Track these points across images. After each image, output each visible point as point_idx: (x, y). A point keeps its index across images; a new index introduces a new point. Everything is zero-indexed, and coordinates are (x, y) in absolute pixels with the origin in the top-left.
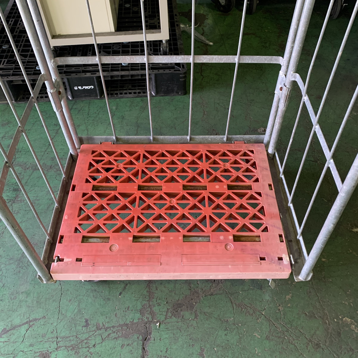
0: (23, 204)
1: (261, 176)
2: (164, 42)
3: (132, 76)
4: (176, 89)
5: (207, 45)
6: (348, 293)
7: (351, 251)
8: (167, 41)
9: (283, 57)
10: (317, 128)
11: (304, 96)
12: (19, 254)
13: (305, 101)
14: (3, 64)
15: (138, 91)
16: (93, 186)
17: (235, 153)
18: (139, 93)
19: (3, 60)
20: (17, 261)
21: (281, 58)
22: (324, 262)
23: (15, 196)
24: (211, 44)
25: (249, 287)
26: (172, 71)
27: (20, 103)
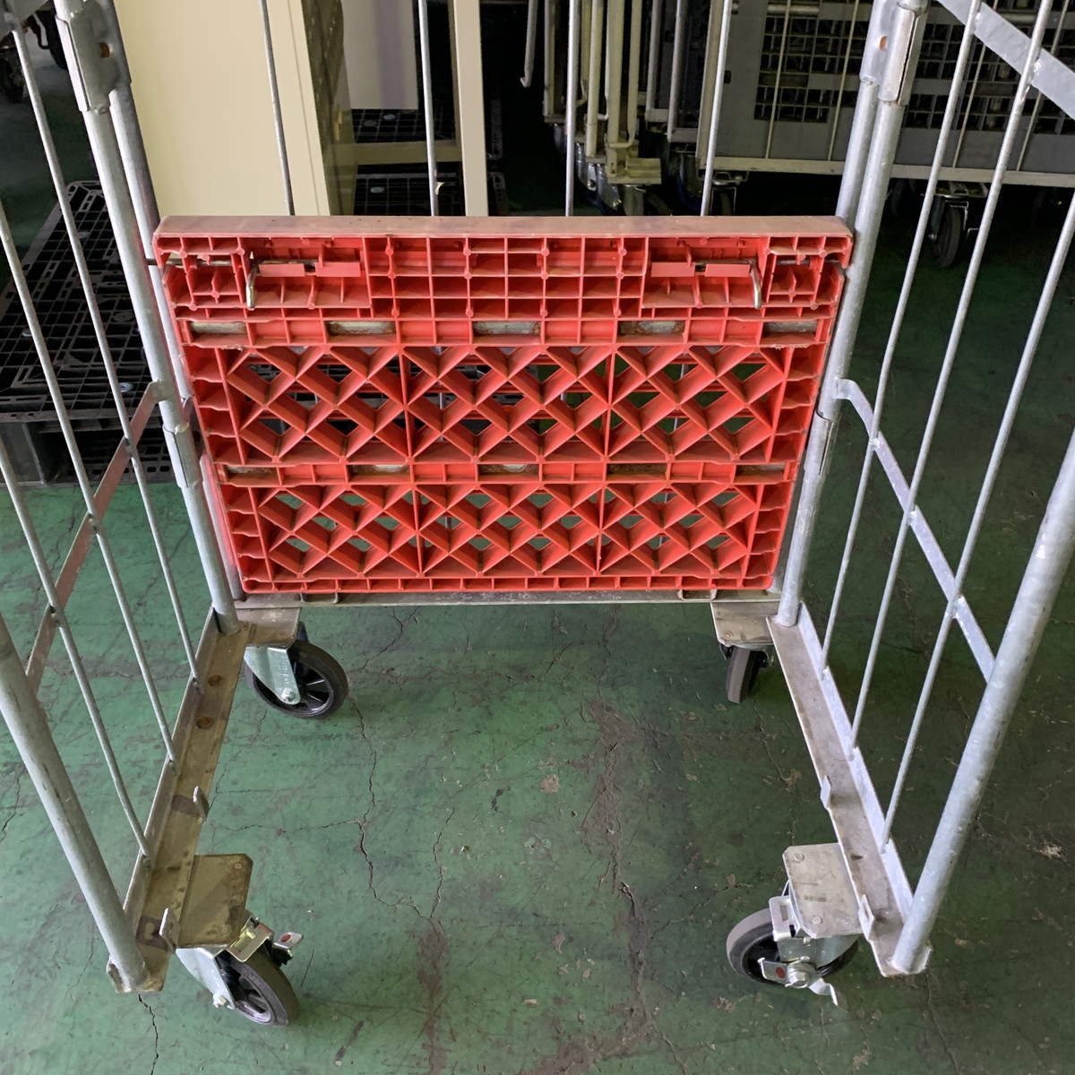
6: (1041, 1046)
7: (1041, 916)
10: (914, 519)
11: (874, 438)
13: (876, 449)
14: (21, 379)
19: (22, 368)
20: (21, 951)
22: (962, 948)
25: (738, 1028)
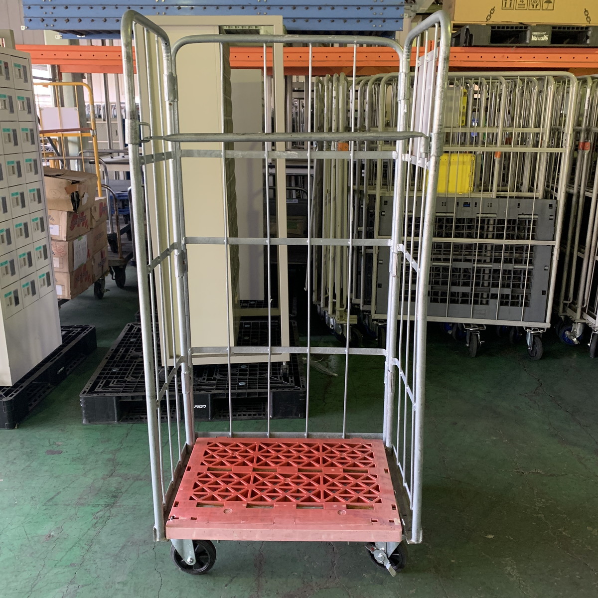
0: (122, 508)
1: (377, 463)
2: (284, 364)
3: (249, 394)
4: (295, 411)
5: (332, 376)
6: (479, 590)
7: (484, 554)
8: (287, 363)
9: (385, 349)
12: (116, 551)
14: (113, 383)
15: (254, 413)
16: (208, 468)
17: (352, 446)
18: (254, 415)
19: (113, 380)
20: (113, 556)
21: (384, 350)
22: (453, 563)
23: (113, 502)
24: (335, 375)
26: (292, 390)
27: (122, 423)
